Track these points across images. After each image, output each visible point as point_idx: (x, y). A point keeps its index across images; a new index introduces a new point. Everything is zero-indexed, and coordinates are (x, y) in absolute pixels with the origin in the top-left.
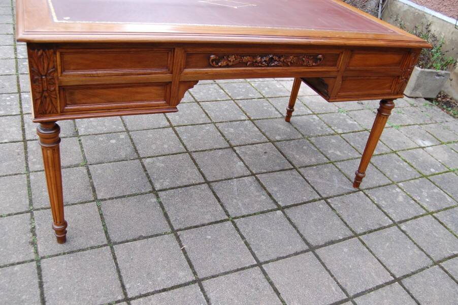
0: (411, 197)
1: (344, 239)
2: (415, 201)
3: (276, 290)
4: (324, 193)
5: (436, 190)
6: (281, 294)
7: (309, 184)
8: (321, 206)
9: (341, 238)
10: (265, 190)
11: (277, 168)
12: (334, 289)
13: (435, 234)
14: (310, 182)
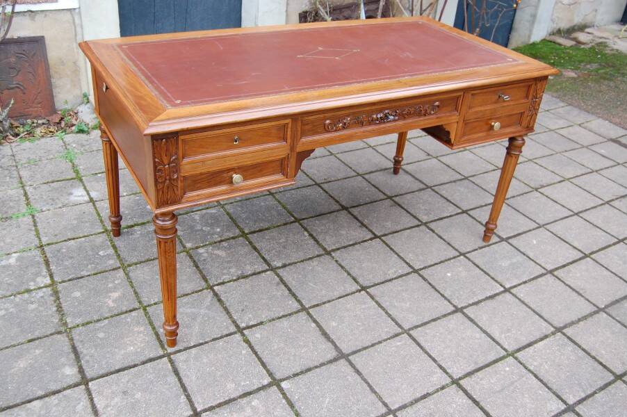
0: (216, 243)
1: (315, 321)
2: (221, 241)
3: (424, 397)
4: (227, 328)
5: (197, 216)
6: (429, 392)
7: (206, 343)
8: (258, 336)
9: (314, 325)
10: (234, 399)
11: (173, 379)
12: (399, 344)
13: (281, 241)
14: (201, 342)
